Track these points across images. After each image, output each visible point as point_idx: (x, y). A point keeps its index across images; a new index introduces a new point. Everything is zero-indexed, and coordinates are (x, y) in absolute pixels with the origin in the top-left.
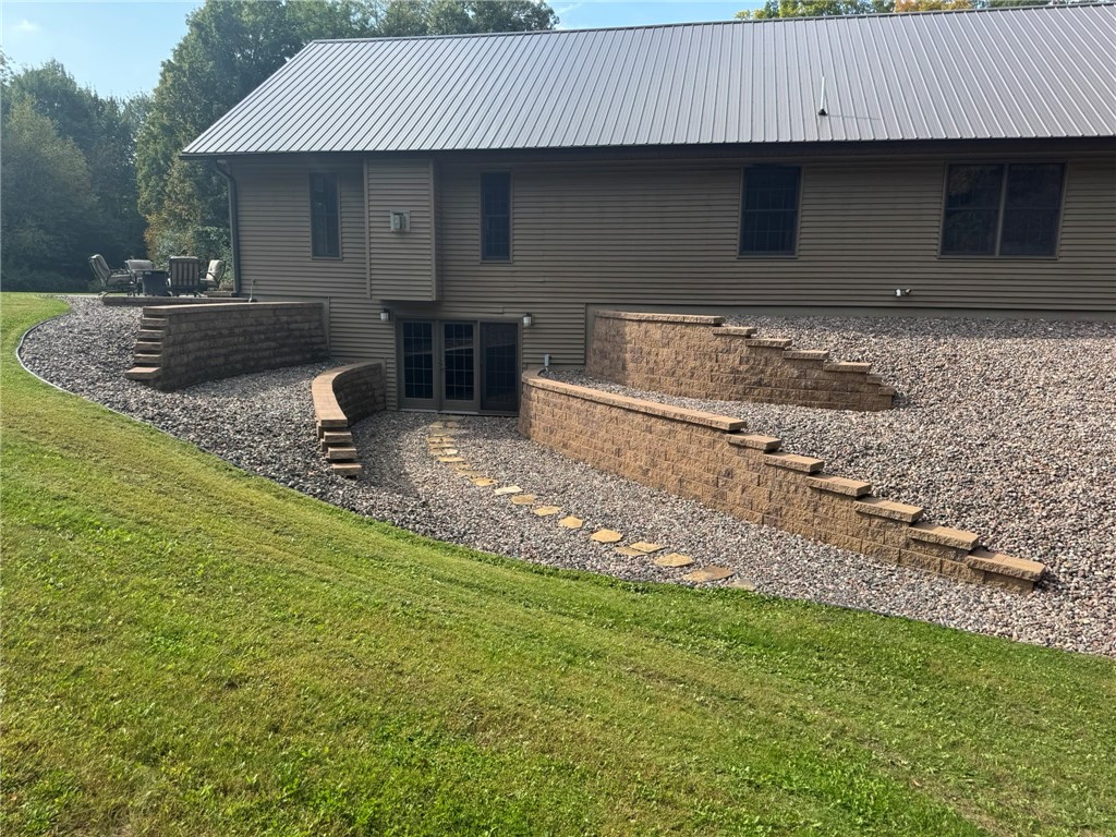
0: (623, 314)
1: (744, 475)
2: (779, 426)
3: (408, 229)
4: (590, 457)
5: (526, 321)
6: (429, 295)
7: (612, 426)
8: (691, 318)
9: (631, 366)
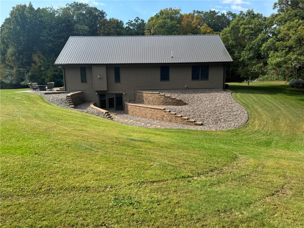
0: (143, 92)
1: (166, 116)
2: (170, 109)
3: (101, 77)
4: (141, 116)
5: (124, 93)
6: (106, 89)
7: (144, 111)
8: (155, 92)
9: (145, 101)
